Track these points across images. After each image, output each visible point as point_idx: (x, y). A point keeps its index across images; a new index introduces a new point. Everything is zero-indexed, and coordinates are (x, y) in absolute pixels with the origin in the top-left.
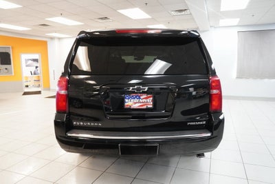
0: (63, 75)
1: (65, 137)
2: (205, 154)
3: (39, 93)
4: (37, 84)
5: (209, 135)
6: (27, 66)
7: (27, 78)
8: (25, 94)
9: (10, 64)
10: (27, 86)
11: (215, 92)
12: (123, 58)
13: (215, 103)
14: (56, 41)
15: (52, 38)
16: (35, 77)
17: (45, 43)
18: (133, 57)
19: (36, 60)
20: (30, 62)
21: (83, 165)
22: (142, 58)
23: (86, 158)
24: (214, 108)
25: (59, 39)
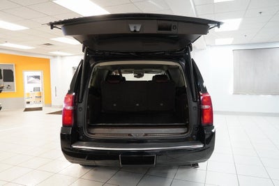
0: (70, 92)
1: (70, 149)
2: (199, 164)
3: (40, 109)
4: (38, 100)
5: (202, 146)
6: (29, 83)
7: (28, 94)
8: (27, 110)
9: (13, 81)
10: (28, 103)
11: (206, 107)
12: (123, 75)
13: (206, 117)
14: (58, 60)
15: (55, 56)
16: (36, 93)
17: (47, 61)
18: (132, 75)
19: (38, 77)
20: (32, 79)
21: (85, 177)
22: (142, 76)
23: (88, 170)
24: (206, 122)
25: (62, 56)
